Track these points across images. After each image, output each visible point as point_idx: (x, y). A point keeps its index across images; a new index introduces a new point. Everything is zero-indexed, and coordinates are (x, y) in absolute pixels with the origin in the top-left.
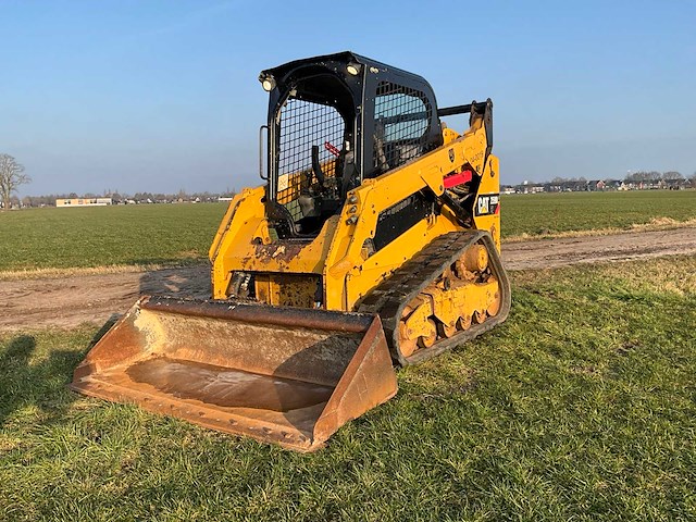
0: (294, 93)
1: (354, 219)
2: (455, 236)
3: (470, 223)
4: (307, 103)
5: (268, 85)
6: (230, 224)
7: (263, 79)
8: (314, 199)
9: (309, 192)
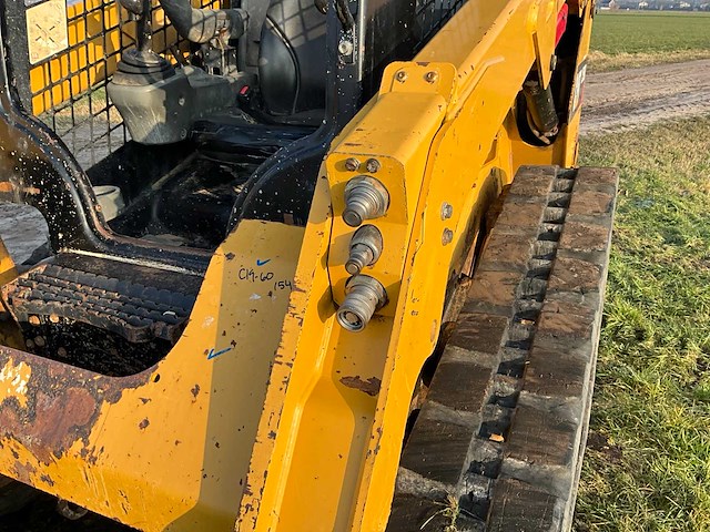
2: (551, 192)
3: (553, 137)
8: (162, 88)
9: (142, 66)
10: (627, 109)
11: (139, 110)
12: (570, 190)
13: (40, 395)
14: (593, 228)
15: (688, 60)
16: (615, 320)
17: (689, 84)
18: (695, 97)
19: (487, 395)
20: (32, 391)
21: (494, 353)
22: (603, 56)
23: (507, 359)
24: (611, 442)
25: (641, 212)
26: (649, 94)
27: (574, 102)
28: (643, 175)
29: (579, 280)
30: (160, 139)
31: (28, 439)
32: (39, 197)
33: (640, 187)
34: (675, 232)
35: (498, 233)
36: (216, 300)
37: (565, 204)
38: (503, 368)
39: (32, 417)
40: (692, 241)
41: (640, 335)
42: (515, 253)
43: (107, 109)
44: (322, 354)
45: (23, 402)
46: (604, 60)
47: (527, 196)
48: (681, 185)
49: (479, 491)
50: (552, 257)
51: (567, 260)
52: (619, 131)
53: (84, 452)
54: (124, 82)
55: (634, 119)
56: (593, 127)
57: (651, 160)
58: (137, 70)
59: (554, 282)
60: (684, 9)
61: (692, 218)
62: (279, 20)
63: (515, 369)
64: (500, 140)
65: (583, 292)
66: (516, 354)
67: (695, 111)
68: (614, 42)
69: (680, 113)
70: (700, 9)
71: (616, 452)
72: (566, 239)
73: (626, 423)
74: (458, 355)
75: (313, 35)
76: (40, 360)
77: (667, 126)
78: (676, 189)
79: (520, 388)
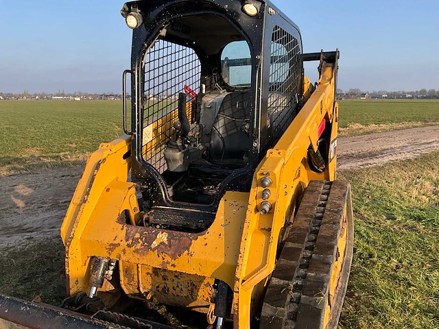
0: (163, 32)
2: (322, 190)
3: (323, 169)
4: (170, 44)
5: (133, 21)
6: (88, 194)
7: (126, 12)
8: (183, 153)
9: (177, 146)
10: (372, 155)
11: (175, 160)
12: (330, 189)
13: (172, 241)
14: (338, 202)
15: (407, 128)
16: (359, 250)
17: (408, 141)
18: (409, 148)
19: (301, 256)
20: (169, 240)
21: (303, 244)
22: (361, 126)
23: (308, 245)
24: (356, 295)
25: (375, 205)
26: (385, 147)
27: (331, 155)
28: (378, 189)
29: (333, 220)
30: (180, 170)
32: (148, 189)
33: (377, 194)
34: (392, 214)
35: (303, 205)
36: (223, 212)
37: (328, 194)
38: (306, 248)
39: (170, 246)
40: (399, 218)
41: (371, 256)
42: (309, 211)
44: (255, 223)
45: (166, 243)
46: (361, 129)
47: (313, 191)
48: (398, 193)
49: (299, 282)
50: (323, 212)
51: (328, 213)
52: (367, 167)
53: (188, 254)
55: (376, 161)
56: (354, 165)
57: (384, 181)
58: (175, 147)
59: (323, 221)
60: (409, 98)
61: (401, 208)
62: (217, 128)
63: (311, 248)
64: (301, 169)
65: (334, 223)
66: (311, 244)
67: (409, 156)
68: (367, 118)
69: (400, 157)
70: (418, 98)
71: (358, 298)
72: (328, 206)
73: (363, 288)
74: (290, 245)
75: (230, 133)
76: (170, 231)
77: (393, 164)
78: (396, 195)
79: (312, 254)
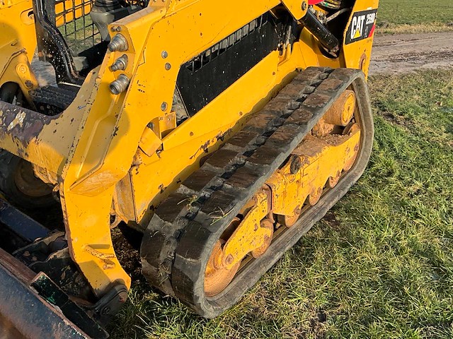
1: (120, 86)
2: (314, 79)
3: (338, 53)
8: (113, 13)
9: (104, 3)
13: (27, 123)
14: (322, 96)
19: (231, 162)
20: (24, 122)
21: (243, 146)
23: (249, 150)
24: (338, 218)
29: (300, 120)
31: (21, 138)
32: (52, 58)
35: (278, 97)
37: (318, 85)
38: (244, 153)
39: (23, 130)
42: (279, 106)
43: (93, 24)
45: (21, 126)
47: (301, 81)
49: (208, 195)
50: (296, 109)
53: (36, 141)
54: (96, 11)
58: (101, 5)
59: (287, 120)
63: (249, 154)
65: (300, 124)
72: (307, 101)
74: (229, 147)
79: (246, 160)
